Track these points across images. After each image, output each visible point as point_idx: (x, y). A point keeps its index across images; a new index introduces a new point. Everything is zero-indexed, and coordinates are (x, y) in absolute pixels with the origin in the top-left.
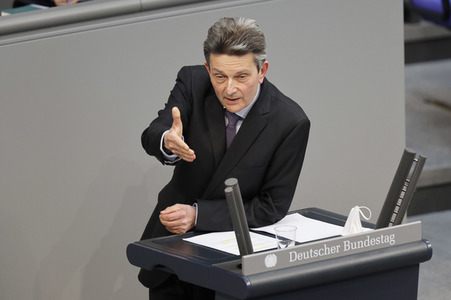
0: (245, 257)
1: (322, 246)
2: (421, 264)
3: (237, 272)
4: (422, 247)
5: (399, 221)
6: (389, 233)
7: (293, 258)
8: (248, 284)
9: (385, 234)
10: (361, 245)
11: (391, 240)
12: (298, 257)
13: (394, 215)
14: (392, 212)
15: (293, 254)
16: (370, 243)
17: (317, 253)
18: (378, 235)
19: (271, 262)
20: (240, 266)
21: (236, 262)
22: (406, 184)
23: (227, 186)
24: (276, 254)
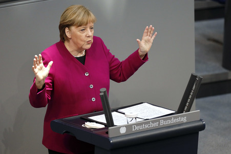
0: (110, 128)
1: (149, 123)
2: (200, 132)
3: (106, 135)
4: (200, 123)
5: (188, 110)
6: (183, 116)
7: (134, 129)
8: (111, 142)
9: (181, 116)
10: (169, 122)
11: (184, 120)
12: (137, 128)
13: (186, 107)
14: (185, 105)
15: (134, 127)
16: (174, 121)
17: (147, 126)
18: (178, 117)
19: (123, 131)
20: (107, 133)
21: (106, 130)
22: (193, 91)
23: (101, 92)
24: (126, 126)
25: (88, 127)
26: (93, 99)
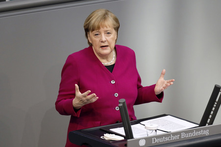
0: (128, 140)
1: (170, 135)
5: (211, 123)
6: (206, 129)
7: (154, 141)
9: (203, 129)
10: (190, 135)
11: (207, 133)
12: (157, 141)
13: (209, 120)
14: (208, 118)
15: (154, 140)
16: (196, 134)
17: (167, 139)
18: (200, 130)
19: (142, 143)
20: (126, 145)
21: (124, 143)
22: (216, 103)
23: (120, 103)
24: (145, 139)
25: (106, 139)
26: (117, 109)
